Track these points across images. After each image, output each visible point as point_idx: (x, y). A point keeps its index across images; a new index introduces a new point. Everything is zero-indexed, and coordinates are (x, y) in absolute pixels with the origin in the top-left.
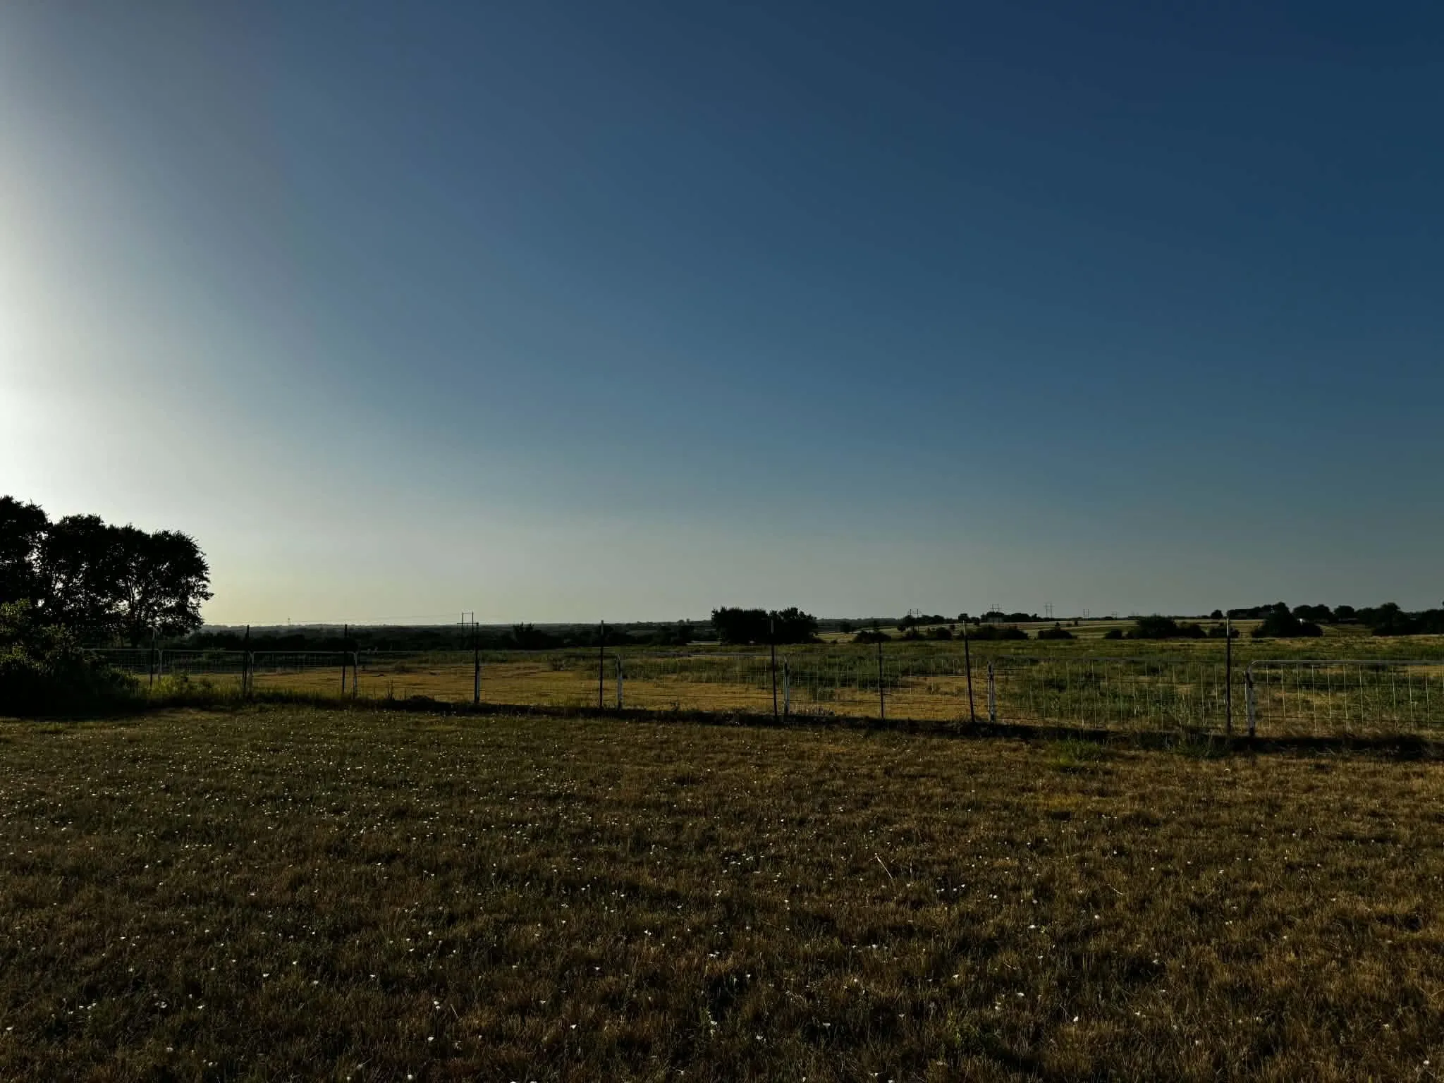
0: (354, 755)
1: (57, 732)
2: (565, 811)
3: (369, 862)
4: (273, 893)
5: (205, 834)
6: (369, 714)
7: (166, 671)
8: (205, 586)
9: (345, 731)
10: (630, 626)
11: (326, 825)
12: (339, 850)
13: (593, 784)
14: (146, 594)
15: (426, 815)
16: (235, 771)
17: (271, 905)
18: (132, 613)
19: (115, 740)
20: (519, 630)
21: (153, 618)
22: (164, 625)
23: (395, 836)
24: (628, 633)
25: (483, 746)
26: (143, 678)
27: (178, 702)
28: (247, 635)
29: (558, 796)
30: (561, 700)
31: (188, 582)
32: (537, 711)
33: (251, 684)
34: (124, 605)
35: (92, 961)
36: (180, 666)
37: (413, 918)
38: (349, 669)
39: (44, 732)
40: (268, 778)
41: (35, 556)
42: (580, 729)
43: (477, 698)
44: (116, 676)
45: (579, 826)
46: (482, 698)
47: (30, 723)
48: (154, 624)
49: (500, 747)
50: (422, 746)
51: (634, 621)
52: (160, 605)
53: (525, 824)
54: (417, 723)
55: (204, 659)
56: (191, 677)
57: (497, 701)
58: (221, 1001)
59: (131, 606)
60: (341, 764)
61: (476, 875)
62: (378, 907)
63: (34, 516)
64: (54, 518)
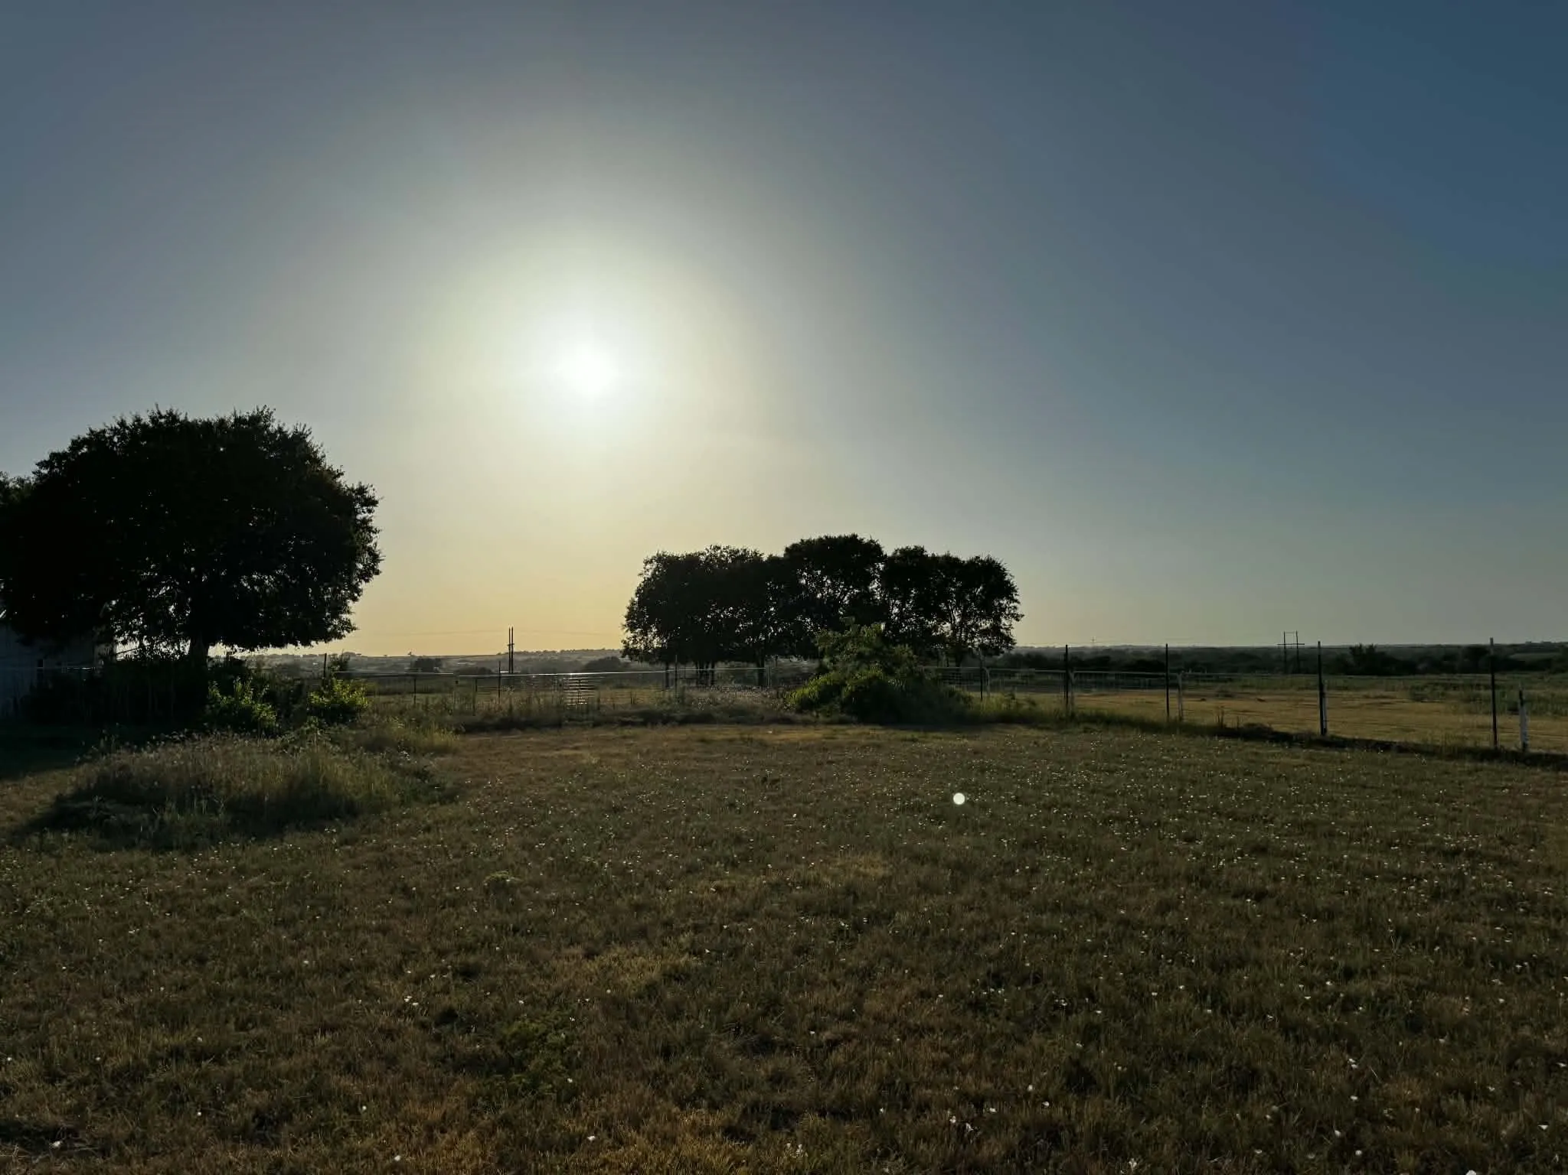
0: (1194, 782)
1: (914, 740)
2: (1473, 869)
3: (1235, 896)
4: (1141, 915)
5: (1061, 846)
6: (1199, 740)
7: (995, 687)
8: (1015, 608)
9: (1177, 757)
10: (1515, 648)
11: (1182, 853)
12: (1201, 878)
13: (1505, 842)
14: (965, 616)
15: (1289, 854)
16: (1076, 788)
17: (1141, 925)
18: (954, 634)
19: (962, 750)
20: (1356, 651)
21: (972, 638)
22: (982, 646)
23: (1260, 873)
24: (1512, 657)
25: (1343, 785)
26: (975, 695)
27: (1008, 719)
28: (1066, 654)
29: (1456, 852)
30: (1438, 737)
31: (1000, 605)
32: (1403, 749)
33: (1073, 704)
34: (947, 627)
35: (993, 949)
36: (1008, 684)
37: (1302, 963)
38: (1173, 692)
39: (905, 740)
40: (1111, 799)
41: (876, 585)
42: (1470, 773)
43: (1324, 730)
44: (952, 693)
45: (1495, 890)
46: (1330, 730)
47: (892, 731)
48: (973, 644)
49: (1364, 787)
50: (1269, 779)
51: (1521, 640)
52: (977, 627)
53: (1419, 879)
54: (1256, 754)
55: (1017, 678)
56: (1018, 695)
57: (1348, 735)
58: (1118, 1011)
59: (953, 628)
60: (1181, 791)
61: (1367, 927)
62: (1258, 944)
63: (872, 550)
64: (888, 551)
